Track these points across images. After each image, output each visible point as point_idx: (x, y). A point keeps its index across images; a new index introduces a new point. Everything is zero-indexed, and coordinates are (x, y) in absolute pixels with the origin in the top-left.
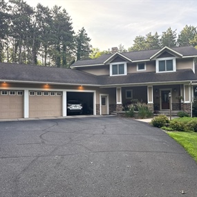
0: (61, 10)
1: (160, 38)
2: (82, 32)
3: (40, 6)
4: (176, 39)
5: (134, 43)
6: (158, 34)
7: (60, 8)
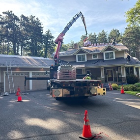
0: (35, 18)
1: (97, 36)
2: (48, 32)
3: (23, 16)
4: (107, 37)
5: (81, 39)
6: (96, 34)
7: (34, 17)
